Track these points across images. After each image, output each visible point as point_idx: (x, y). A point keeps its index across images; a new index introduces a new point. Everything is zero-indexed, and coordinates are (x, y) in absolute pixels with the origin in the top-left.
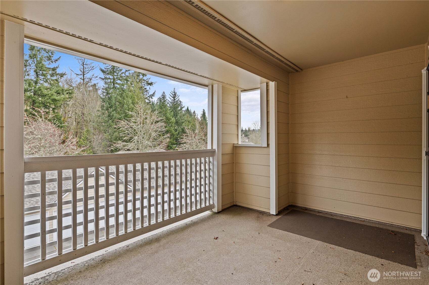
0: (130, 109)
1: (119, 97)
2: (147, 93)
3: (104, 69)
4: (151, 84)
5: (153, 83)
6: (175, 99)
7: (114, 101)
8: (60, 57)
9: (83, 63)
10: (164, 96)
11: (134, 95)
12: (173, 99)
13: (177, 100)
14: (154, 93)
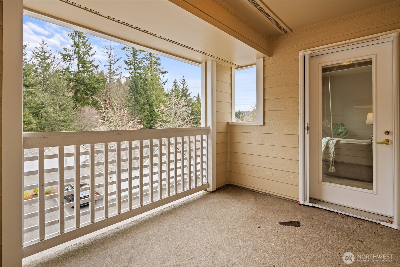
0: (151, 94)
1: (143, 85)
2: (161, 80)
3: (128, 61)
4: (163, 73)
5: (167, 72)
6: (184, 86)
7: (140, 88)
8: (95, 52)
9: (110, 56)
10: (175, 83)
11: (153, 83)
12: (182, 85)
13: (186, 86)
14: (167, 81)
